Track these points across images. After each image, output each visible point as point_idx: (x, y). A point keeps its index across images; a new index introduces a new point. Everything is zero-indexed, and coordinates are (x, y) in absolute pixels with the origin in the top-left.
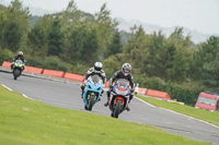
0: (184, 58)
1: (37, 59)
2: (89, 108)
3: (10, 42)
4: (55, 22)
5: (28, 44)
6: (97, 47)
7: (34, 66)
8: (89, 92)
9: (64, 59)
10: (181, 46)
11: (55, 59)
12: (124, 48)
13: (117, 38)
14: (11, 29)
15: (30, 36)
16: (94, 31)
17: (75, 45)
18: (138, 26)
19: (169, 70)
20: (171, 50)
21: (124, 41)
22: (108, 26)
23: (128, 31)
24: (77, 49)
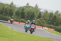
0: (59, 19)
1: (18, 19)
2: (26, 32)
3: (10, 15)
4: (23, 9)
5: (15, 15)
6: (34, 16)
7: (17, 21)
8: (26, 28)
9: (25, 20)
10: (58, 16)
11: (23, 19)
12: (42, 16)
13: (40, 13)
14: (10, 11)
15: (16, 13)
16: (34, 12)
17: (28, 15)
18: (46, 10)
19: (54, 23)
20: (55, 17)
21: (42, 14)
22: (38, 10)
23: (43, 12)
24: (29, 17)
